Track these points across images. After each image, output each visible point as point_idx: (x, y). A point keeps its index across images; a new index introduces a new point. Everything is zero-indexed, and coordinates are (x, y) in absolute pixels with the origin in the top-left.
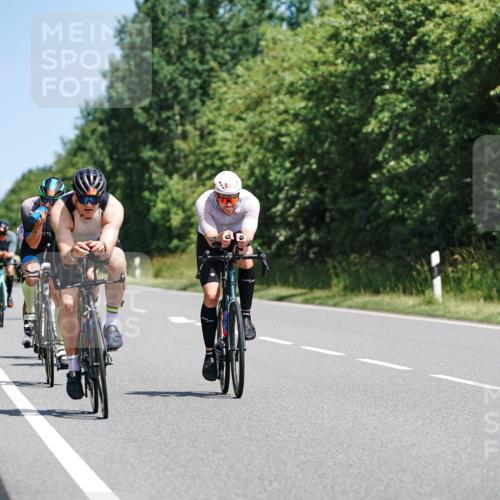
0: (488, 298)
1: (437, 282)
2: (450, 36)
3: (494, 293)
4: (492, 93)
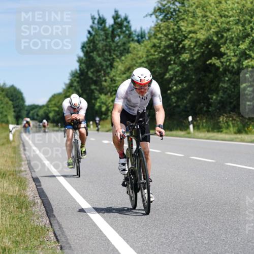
0: (208, 131)
1: (191, 126)
2: (193, 44)
3: (210, 129)
4: (208, 63)
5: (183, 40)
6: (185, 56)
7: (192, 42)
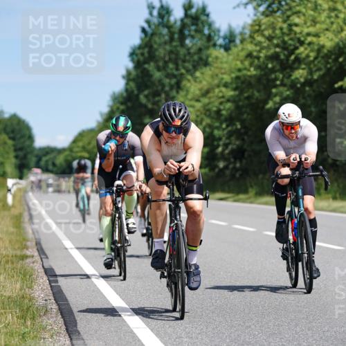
0: (335, 198)
2: (312, 55)
3: (338, 195)
4: (336, 86)
5: (297, 48)
6: (300, 74)
7: (312, 51)
